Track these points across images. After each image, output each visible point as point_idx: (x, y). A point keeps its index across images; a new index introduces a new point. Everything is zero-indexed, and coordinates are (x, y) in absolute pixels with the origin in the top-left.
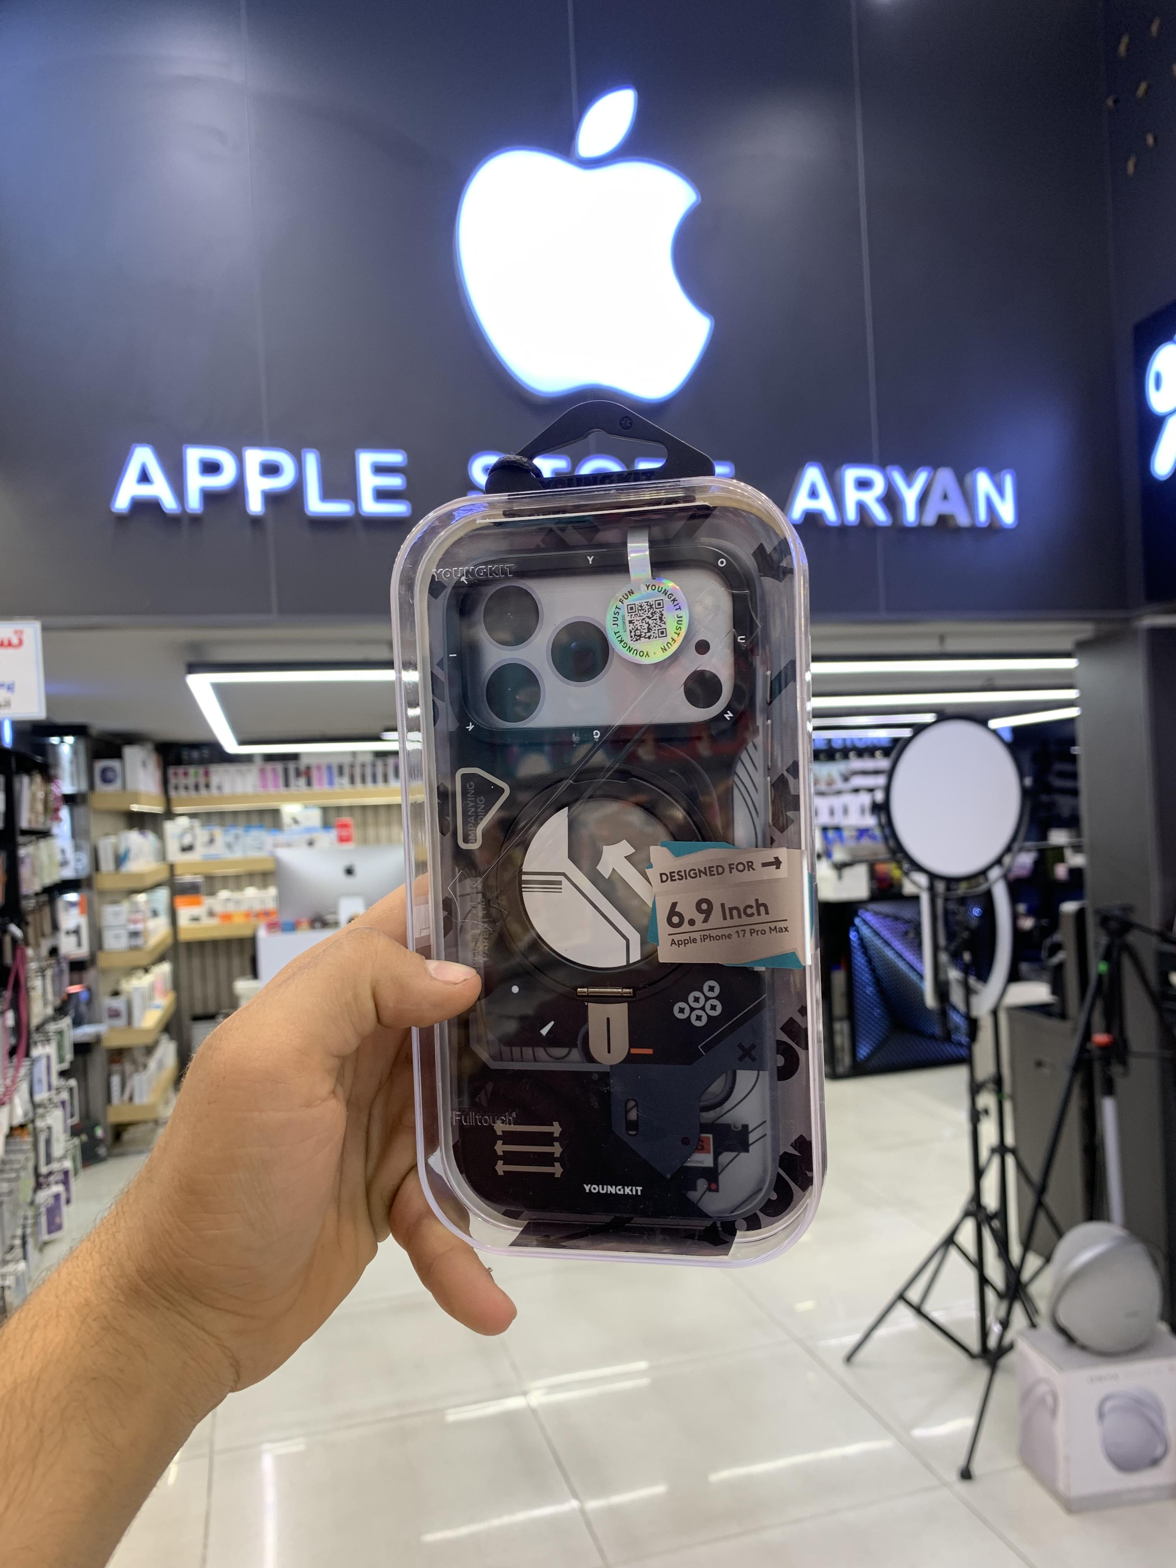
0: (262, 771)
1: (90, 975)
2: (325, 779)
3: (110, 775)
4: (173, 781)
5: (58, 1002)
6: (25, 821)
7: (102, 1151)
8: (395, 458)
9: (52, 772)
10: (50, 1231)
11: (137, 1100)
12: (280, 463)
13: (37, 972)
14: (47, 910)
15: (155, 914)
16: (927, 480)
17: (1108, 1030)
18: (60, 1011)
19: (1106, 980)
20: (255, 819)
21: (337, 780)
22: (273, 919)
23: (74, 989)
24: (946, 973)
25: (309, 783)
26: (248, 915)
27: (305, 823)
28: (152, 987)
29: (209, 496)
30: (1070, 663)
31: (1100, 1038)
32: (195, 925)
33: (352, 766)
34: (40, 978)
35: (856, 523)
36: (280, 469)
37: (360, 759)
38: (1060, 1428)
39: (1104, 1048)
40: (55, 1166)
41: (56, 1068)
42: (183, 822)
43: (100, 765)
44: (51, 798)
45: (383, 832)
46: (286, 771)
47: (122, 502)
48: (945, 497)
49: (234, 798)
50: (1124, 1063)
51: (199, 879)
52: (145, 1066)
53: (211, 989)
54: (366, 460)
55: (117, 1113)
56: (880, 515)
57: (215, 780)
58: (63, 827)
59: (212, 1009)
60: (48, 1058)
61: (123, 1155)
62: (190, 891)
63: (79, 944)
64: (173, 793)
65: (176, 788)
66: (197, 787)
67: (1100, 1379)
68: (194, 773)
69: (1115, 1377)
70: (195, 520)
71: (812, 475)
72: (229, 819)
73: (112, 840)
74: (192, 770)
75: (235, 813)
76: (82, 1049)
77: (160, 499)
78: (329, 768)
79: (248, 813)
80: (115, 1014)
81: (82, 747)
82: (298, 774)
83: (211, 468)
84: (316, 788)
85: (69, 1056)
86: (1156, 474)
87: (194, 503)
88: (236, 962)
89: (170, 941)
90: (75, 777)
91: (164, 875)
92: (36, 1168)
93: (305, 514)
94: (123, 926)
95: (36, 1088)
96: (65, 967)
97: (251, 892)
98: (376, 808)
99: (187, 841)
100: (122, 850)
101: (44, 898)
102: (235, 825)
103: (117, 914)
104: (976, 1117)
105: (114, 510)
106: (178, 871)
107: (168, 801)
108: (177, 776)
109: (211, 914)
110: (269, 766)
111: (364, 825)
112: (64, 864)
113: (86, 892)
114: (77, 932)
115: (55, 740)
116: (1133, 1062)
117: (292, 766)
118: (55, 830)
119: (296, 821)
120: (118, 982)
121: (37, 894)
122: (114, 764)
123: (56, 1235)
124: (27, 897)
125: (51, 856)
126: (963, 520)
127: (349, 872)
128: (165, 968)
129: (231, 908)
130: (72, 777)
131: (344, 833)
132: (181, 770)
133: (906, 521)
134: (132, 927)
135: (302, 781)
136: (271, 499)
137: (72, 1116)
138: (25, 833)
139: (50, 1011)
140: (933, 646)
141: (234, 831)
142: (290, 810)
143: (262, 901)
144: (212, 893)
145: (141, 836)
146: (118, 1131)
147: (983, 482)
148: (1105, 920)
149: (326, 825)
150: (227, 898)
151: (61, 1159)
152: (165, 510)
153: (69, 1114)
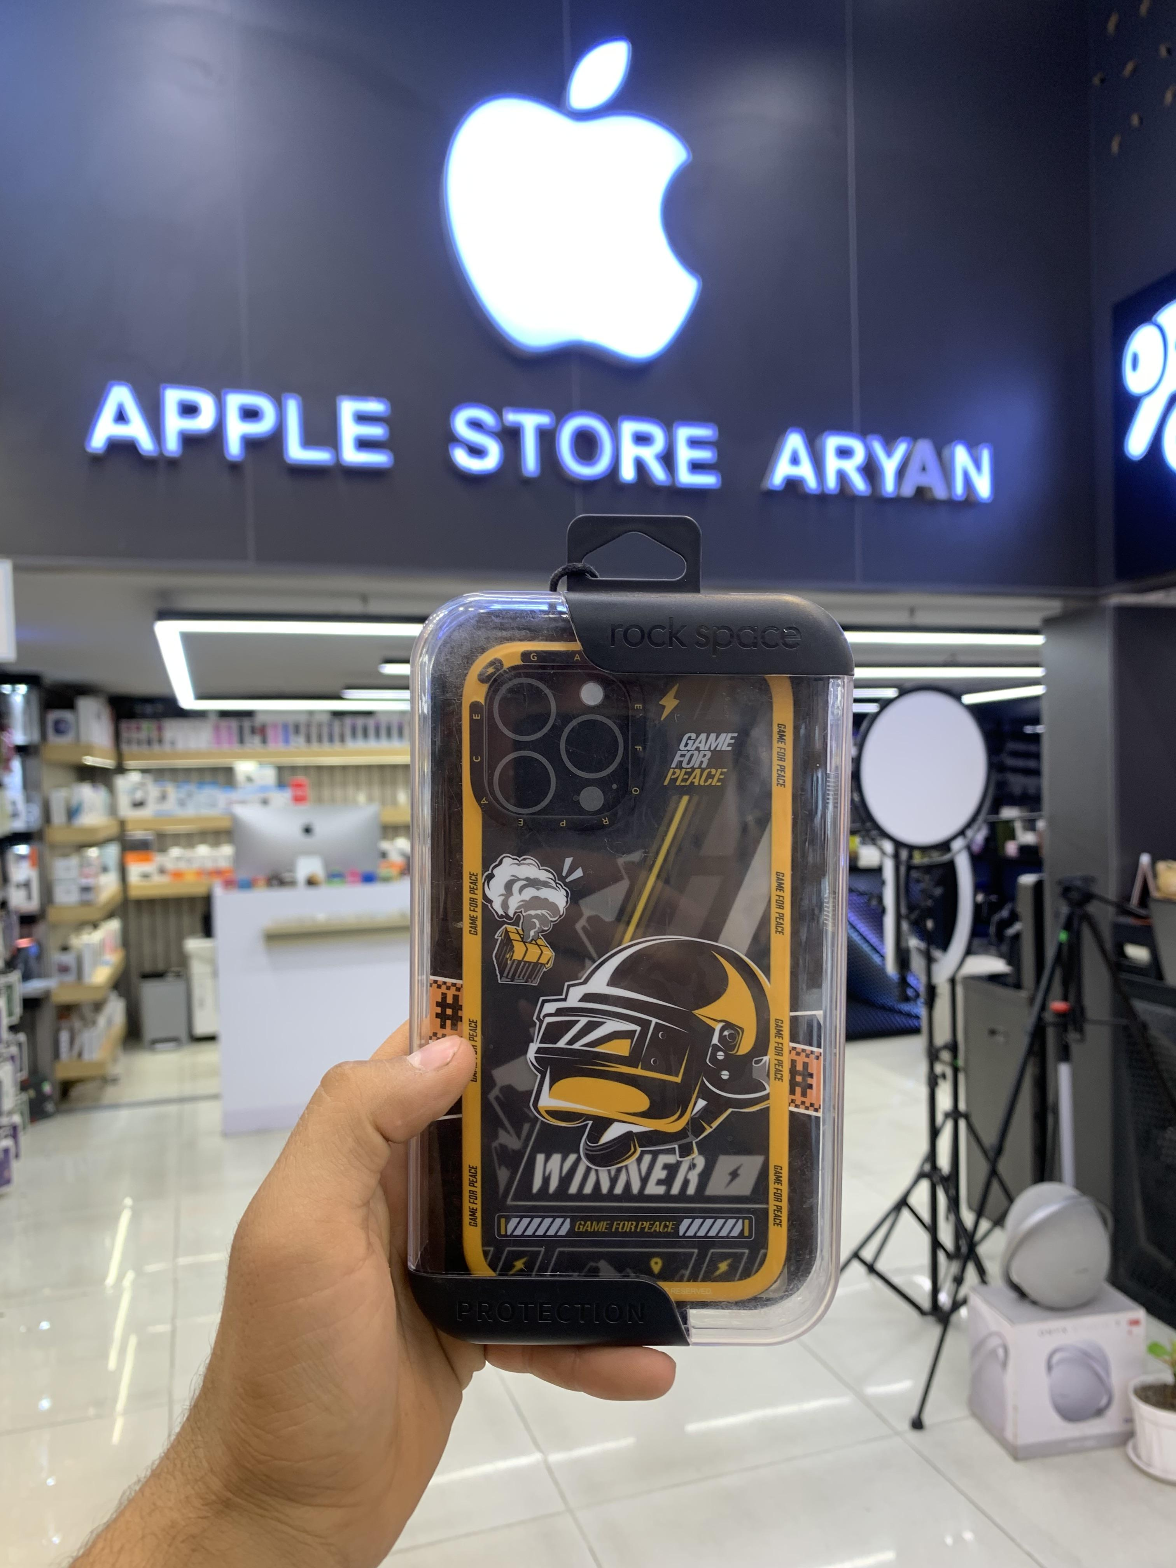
0: (217, 729)
1: (40, 929)
2: (281, 737)
3: (62, 726)
4: (125, 735)
5: (8, 955)
7: (50, 1107)
8: (377, 407)
9: (4, 721)
11: (86, 1056)
12: (260, 408)
15: (105, 869)
16: (906, 451)
17: (1065, 998)
18: (10, 965)
19: (1065, 949)
20: (208, 777)
21: (292, 738)
22: (230, 877)
23: (24, 943)
24: (907, 941)
25: (264, 741)
26: (201, 873)
27: (259, 782)
28: (103, 944)
29: (189, 440)
30: (1037, 640)
31: (1058, 1005)
32: (145, 882)
33: (308, 726)
35: (837, 492)
36: (260, 414)
37: (318, 718)
38: (1010, 1379)
39: (1061, 1015)
40: (5, 1120)
41: (6, 1022)
42: (134, 777)
43: (53, 716)
44: (3, 749)
45: (339, 793)
46: (241, 730)
47: (98, 441)
48: (924, 469)
49: (186, 755)
50: (1080, 1030)
51: (150, 836)
52: (94, 1023)
53: (160, 947)
54: (348, 408)
55: (65, 1070)
56: (859, 484)
57: (168, 735)
58: (14, 778)
59: (161, 967)
61: (70, 1111)
62: (142, 847)
63: (29, 897)
64: (125, 748)
65: (129, 742)
66: (149, 742)
67: (1050, 1332)
68: (147, 728)
69: (1064, 1330)
70: (172, 463)
71: (794, 441)
72: (181, 776)
73: (64, 792)
74: (144, 724)
75: (188, 771)
76: (32, 1004)
77: (137, 440)
78: (285, 727)
79: (201, 771)
80: (64, 969)
81: (35, 697)
82: (253, 731)
83: (189, 410)
84: (272, 746)
85: (18, 1010)
86: (1130, 454)
87: (172, 445)
88: (187, 920)
89: (119, 897)
90: (26, 729)
91: (114, 830)
93: (284, 462)
94: (75, 881)
96: (15, 920)
97: (203, 850)
98: (331, 769)
99: (139, 796)
100: (74, 802)
102: (187, 781)
103: (67, 868)
104: (933, 1082)
105: (89, 450)
106: (129, 826)
107: (120, 756)
108: (129, 729)
109: (162, 871)
110: (225, 723)
111: (319, 785)
112: (15, 815)
113: (36, 845)
114: (27, 885)
115: (7, 688)
116: (1089, 1028)
117: (247, 723)
118: (6, 781)
119: (249, 779)
120: (67, 937)
122: (66, 715)
123: (4, 1189)
125: (2, 807)
126: (940, 493)
127: (308, 830)
128: (114, 926)
129: (182, 866)
130: (24, 728)
131: (300, 793)
132: (133, 724)
133: (885, 492)
134: (84, 882)
135: (257, 739)
136: (251, 444)
137: (21, 1070)
140: (903, 618)
141: (186, 788)
142: (244, 768)
143: (214, 859)
144: (163, 850)
145: (93, 789)
146: (66, 1088)
147: (961, 456)
148: (1066, 891)
149: (281, 784)
150: (178, 856)
151: (10, 1113)
152: (141, 452)
153: (19, 1068)
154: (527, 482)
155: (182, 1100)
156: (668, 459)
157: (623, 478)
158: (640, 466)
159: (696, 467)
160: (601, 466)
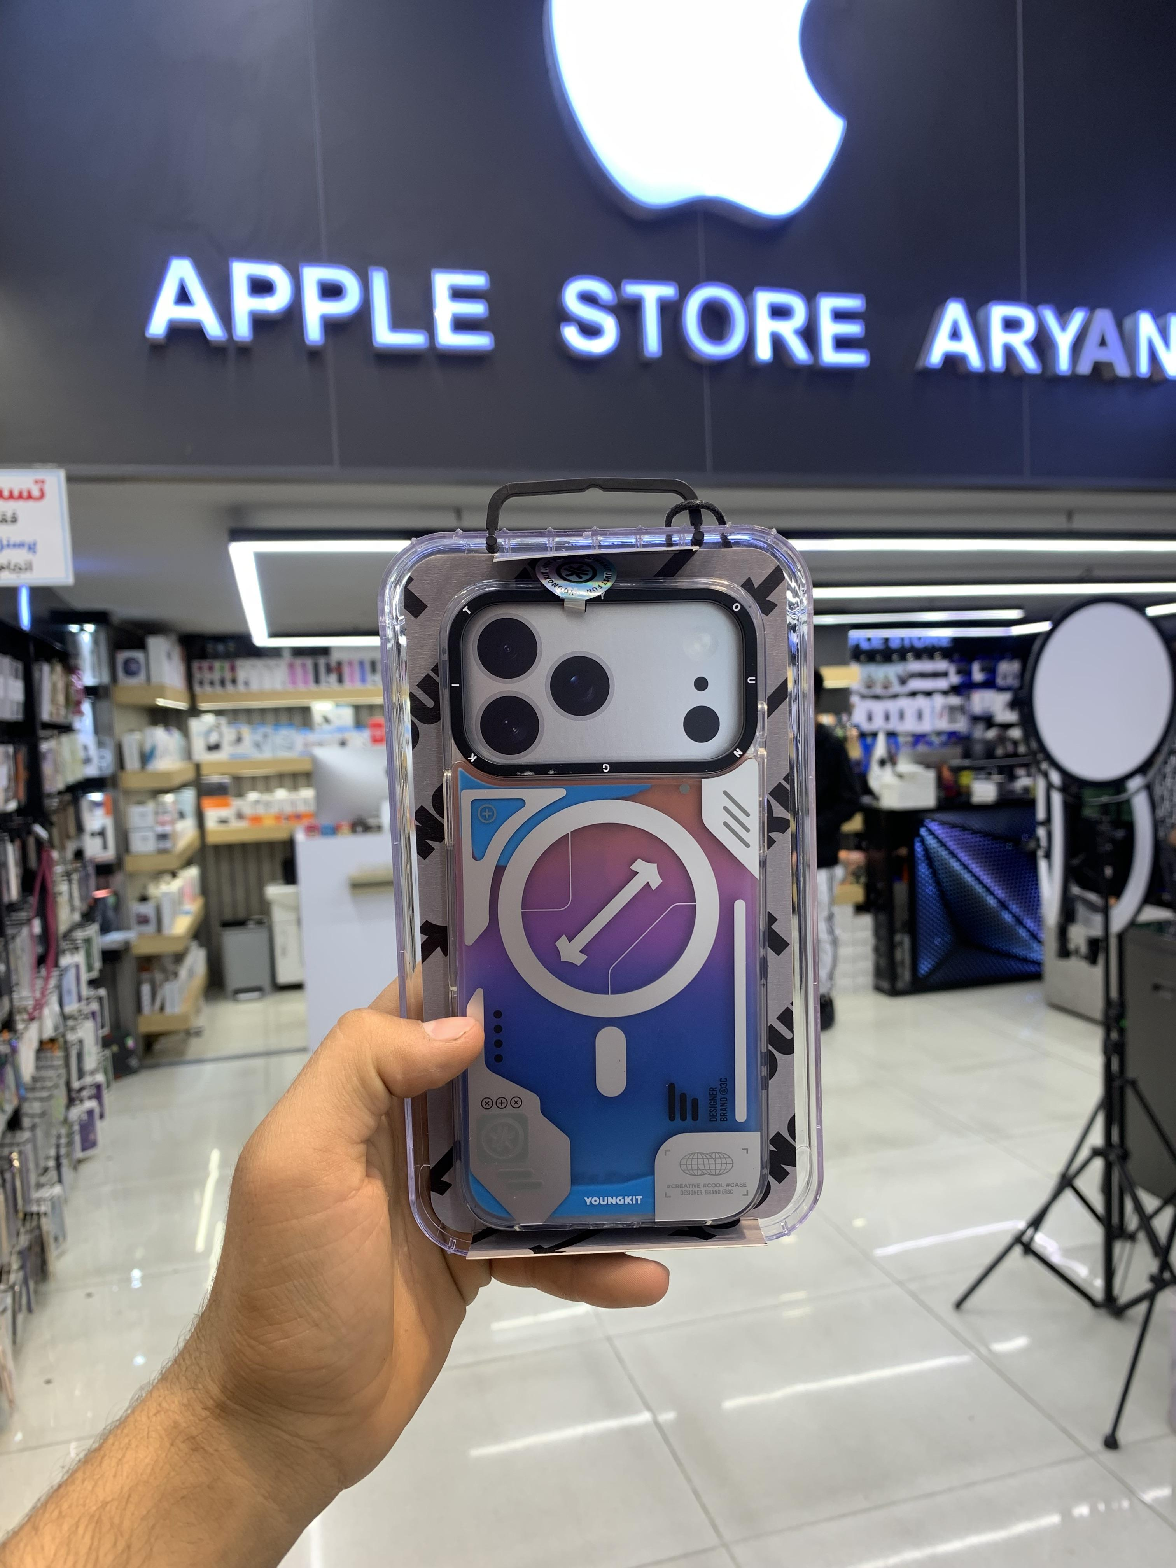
0: (291, 666)
1: (118, 879)
2: (357, 675)
3: (133, 667)
4: (197, 676)
5: (85, 908)
6: (47, 712)
7: (134, 1062)
8: (477, 280)
9: (72, 662)
10: (84, 1149)
11: (168, 1010)
12: (344, 285)
13: (63, 876)
14: (71, 810)
15: (182, 815)
16: (1083, 320)
18: (88, 917)
20: (284, 717)
21: (370, 677)
22: (312, 822)
23: (101, 894)
25: (340, 680)
26: (278, 818)
27: (336, 722)
28: (181, 892)
29: (259, 322)
32: (222, 828)
34: (66, 882)
35: (1003, 370)
36: (344, 291)
40: (88, 1080)
41: (85, 977)
42: (209, 719)
43: (123, 656)
44: (72, 691)
46: (316, 667)
47: (157, 327)
48: (1103, 343)
49: (262, 695)
51: (226, 780)
52: (176, 974)
53: (240, 894)
54: (442, 282)
55: (149, 1022)
56: (1029, 361)
57: (241, 675)
58: (85, 722)
59: (241, 914)
60: (77, 967)
61: (156, 1066)
62: (219, 791)
63: (105, 847)
64: (197, 689)
65: (201, 683)
66: (223, 683)
68: (219, 667)
70: (243, 350)
71: (955, 312)
72: (256, 717)
73: (137, 736)
74: (217, 664)
75: (263, 711)
76: (111, 957)
77: (203, 323)
78: (362, 664)
79: (276, 711)
80: (143, 920)
81: (103, 637)
82: (329, 670)
83: (261, 287)
84: (348, 685)
85: (98, 964)
87: (243, 329)
88: (266, 868)
89: (197, 844)
90: (96, 668)
91: (190, 775)
92: (68, 1084)
93: (372, 345)
94: (151, 828)
95: (66, 999)
96: (91, 870)
97: (281, 794)
99: (213, 739)
100: (147, 747)
101: (68, 797)
102: (263, 723)
103: (143, 815)
105: (148, 336)
106: (205, 771)
107: (193, 698)
108: (202, 671)
109: (240, 816)
110: (298, 662)
112: (87, 761)
113: (111, 793)
114: (102, 833)
115: (74, 628)
117: (322, 661)
118: (77, 725)
119: (327, 720)
120: (145, 887)
121: (60, 793)
122: (138, 655)
123: (90, 1153)
124: (50, 796)
125: (73, 752)
126: (1122, 370)
128: (193, 872)
129: (260, 810)
130: (93, 668)
131: (376, 733)
132: (205, 664)
133: (1059, 369)
134: (160, 829)
135: (333, 678)
136: (332, 326)
137: (103, 1027)
138: (47, 726)
139: (77, 917)
140: (1060, 523)
141: (262, 730)
142: (321, 708)
143: (293, 803)
144: (240, 795)
145: (167, 732)
147: (1145, 325)
149: (359, 724)
150: (256, 799)
151: (93, 1073)
152: (208, 337)
153: (100, 1025)
154: (648, 365)
155: (268, 1054)
156: (809, 334)
157: (759, 359)
158: (778, 343)
159: (842, 343)
160: (733, 345)
